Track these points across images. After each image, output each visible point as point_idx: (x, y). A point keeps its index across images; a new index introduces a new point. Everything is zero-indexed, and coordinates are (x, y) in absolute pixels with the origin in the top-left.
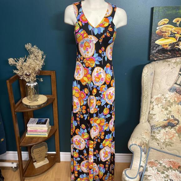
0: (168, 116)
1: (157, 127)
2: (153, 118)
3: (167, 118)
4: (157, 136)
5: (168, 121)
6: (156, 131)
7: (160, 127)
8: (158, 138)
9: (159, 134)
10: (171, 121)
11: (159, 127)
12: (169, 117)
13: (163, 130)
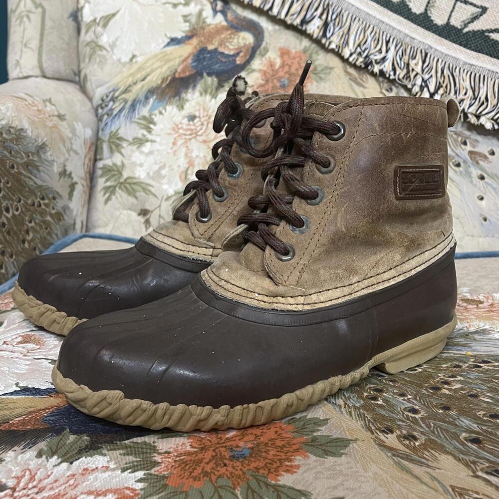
0: (193, 9)
1: (130, 97)
2: (101, 48)
3: (186, 27)
4: (134, 164)
5: (195, 41)
6: (128, 129)
7: (151, 92)
8: (141, 174)
9: (147, 147)
10: (210, 37)
11: (142, 97)
12: (200, 13)
13: (171, 110)
